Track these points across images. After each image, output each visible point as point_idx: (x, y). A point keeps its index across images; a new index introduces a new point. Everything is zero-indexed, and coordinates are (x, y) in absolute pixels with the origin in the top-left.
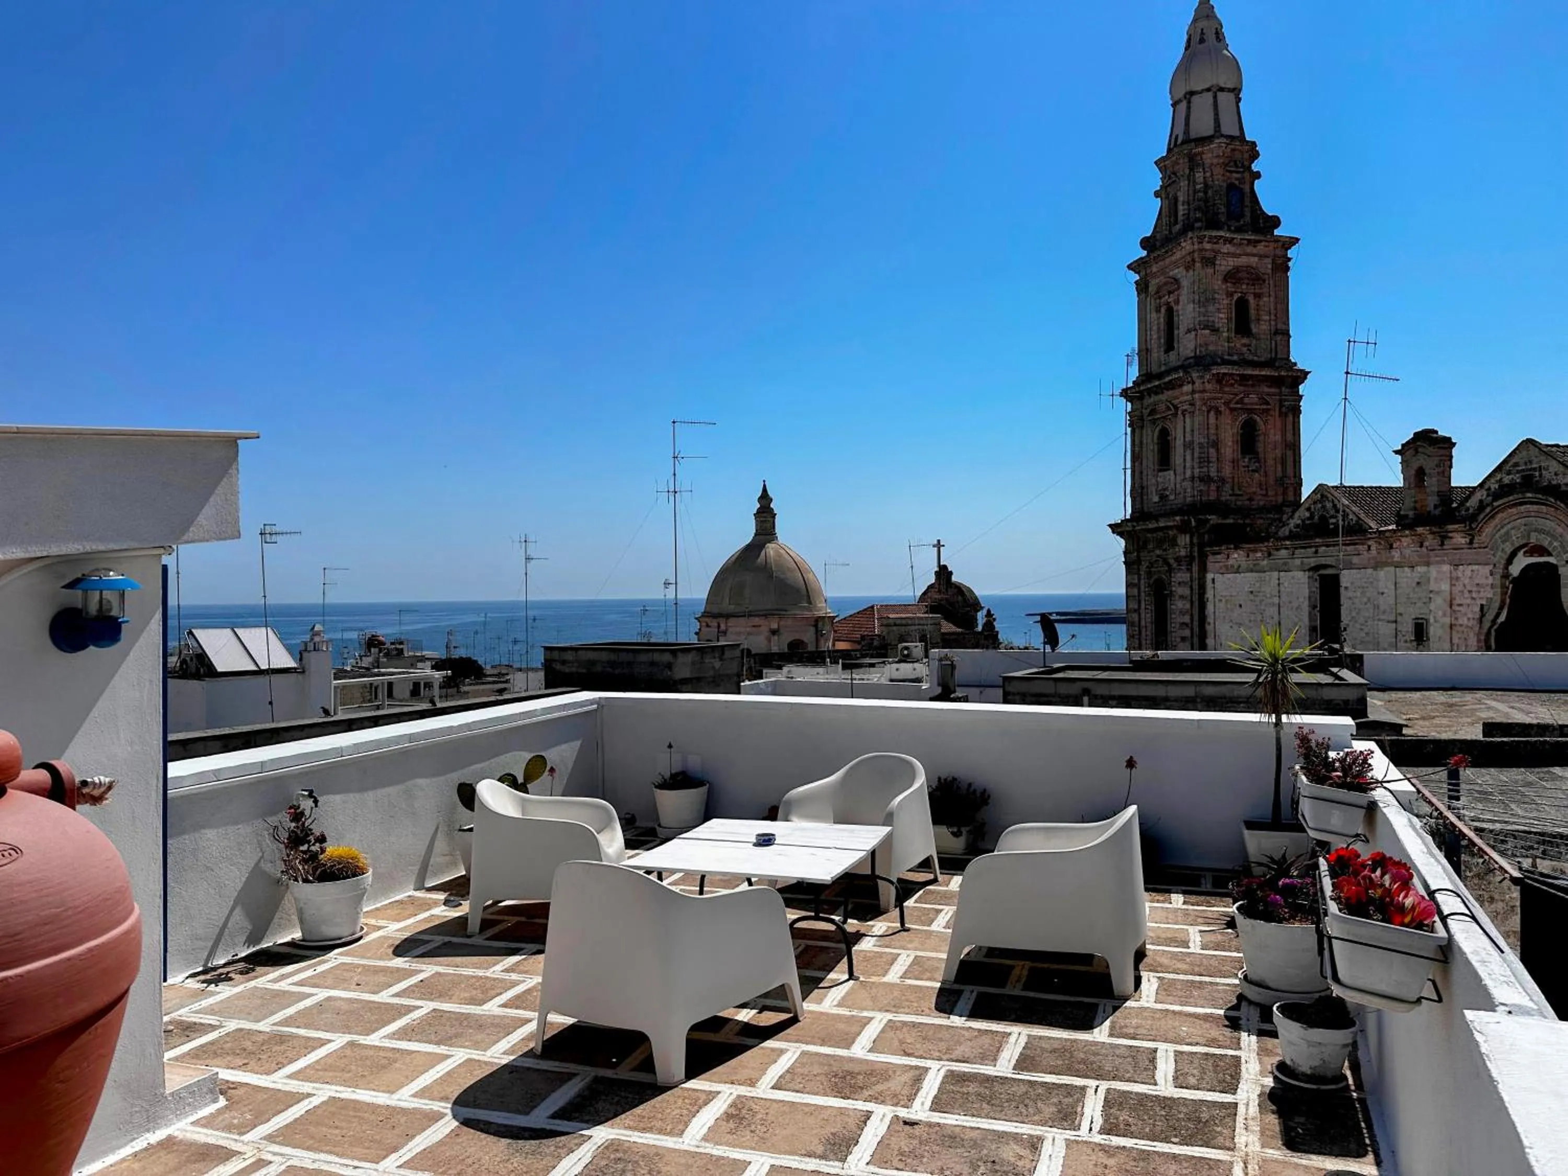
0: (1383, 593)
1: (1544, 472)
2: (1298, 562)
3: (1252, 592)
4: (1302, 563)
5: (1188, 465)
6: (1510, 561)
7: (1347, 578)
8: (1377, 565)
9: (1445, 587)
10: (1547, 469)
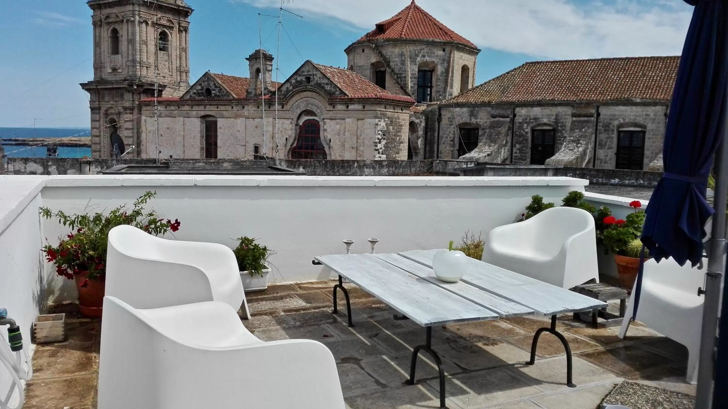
0: (239, 131)
1: (315, 77)
2: (194, 113)
3: (168, 128)
4: (197, 114)
5: (130, 53)
6: (299, 118)
7: (221, 123)
8: (236, 117)
9: (270, 129)
10: (316, 75)
